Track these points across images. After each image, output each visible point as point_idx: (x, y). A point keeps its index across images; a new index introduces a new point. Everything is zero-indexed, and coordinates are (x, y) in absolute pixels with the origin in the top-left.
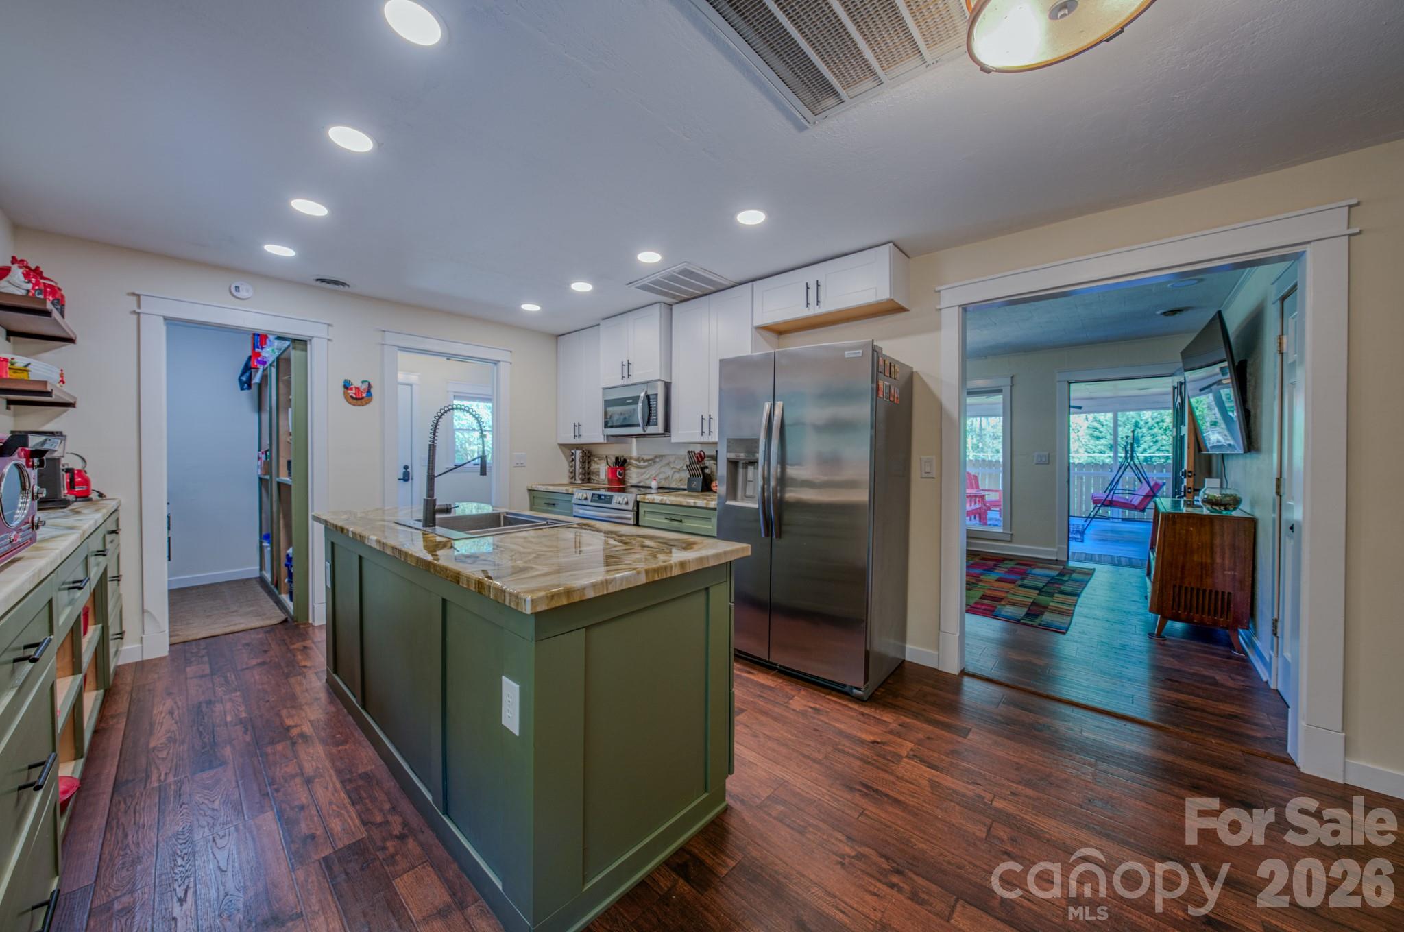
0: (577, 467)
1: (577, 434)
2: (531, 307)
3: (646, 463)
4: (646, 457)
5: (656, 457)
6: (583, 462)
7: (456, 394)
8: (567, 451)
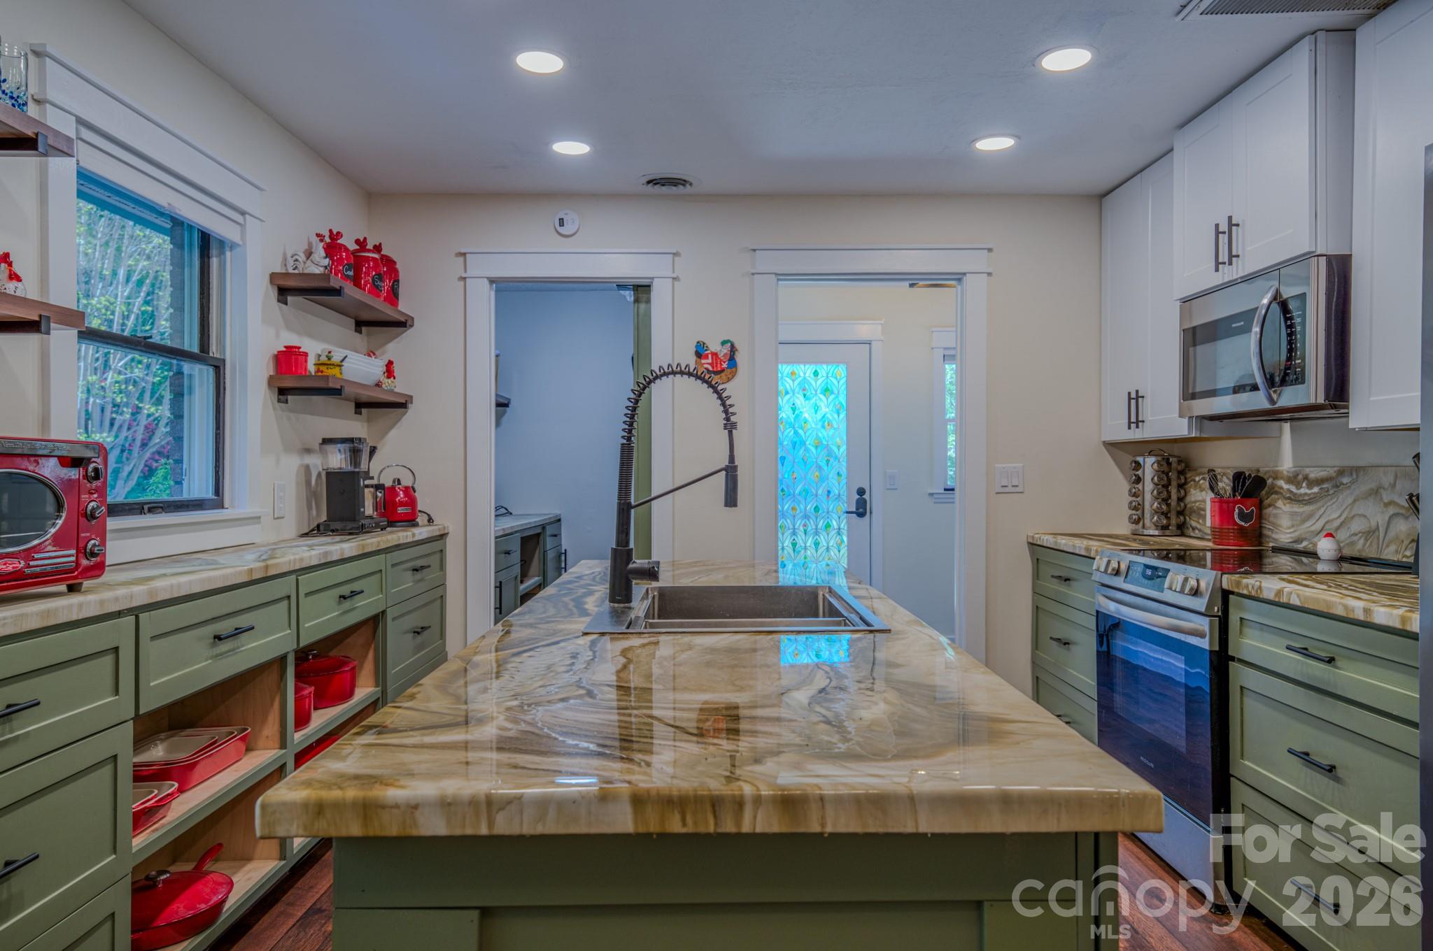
0: (1148, 497)
1: (1133, 419)
2: (994, 144)
3: (1316, 490)
4: (1314, 474)
5: (1341, 472)
6: (1163, 486)
7: (947, 353)
8: (1128, 459)
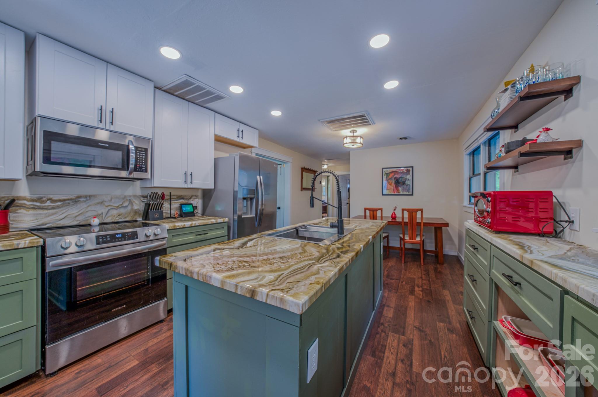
5: (79, 197)
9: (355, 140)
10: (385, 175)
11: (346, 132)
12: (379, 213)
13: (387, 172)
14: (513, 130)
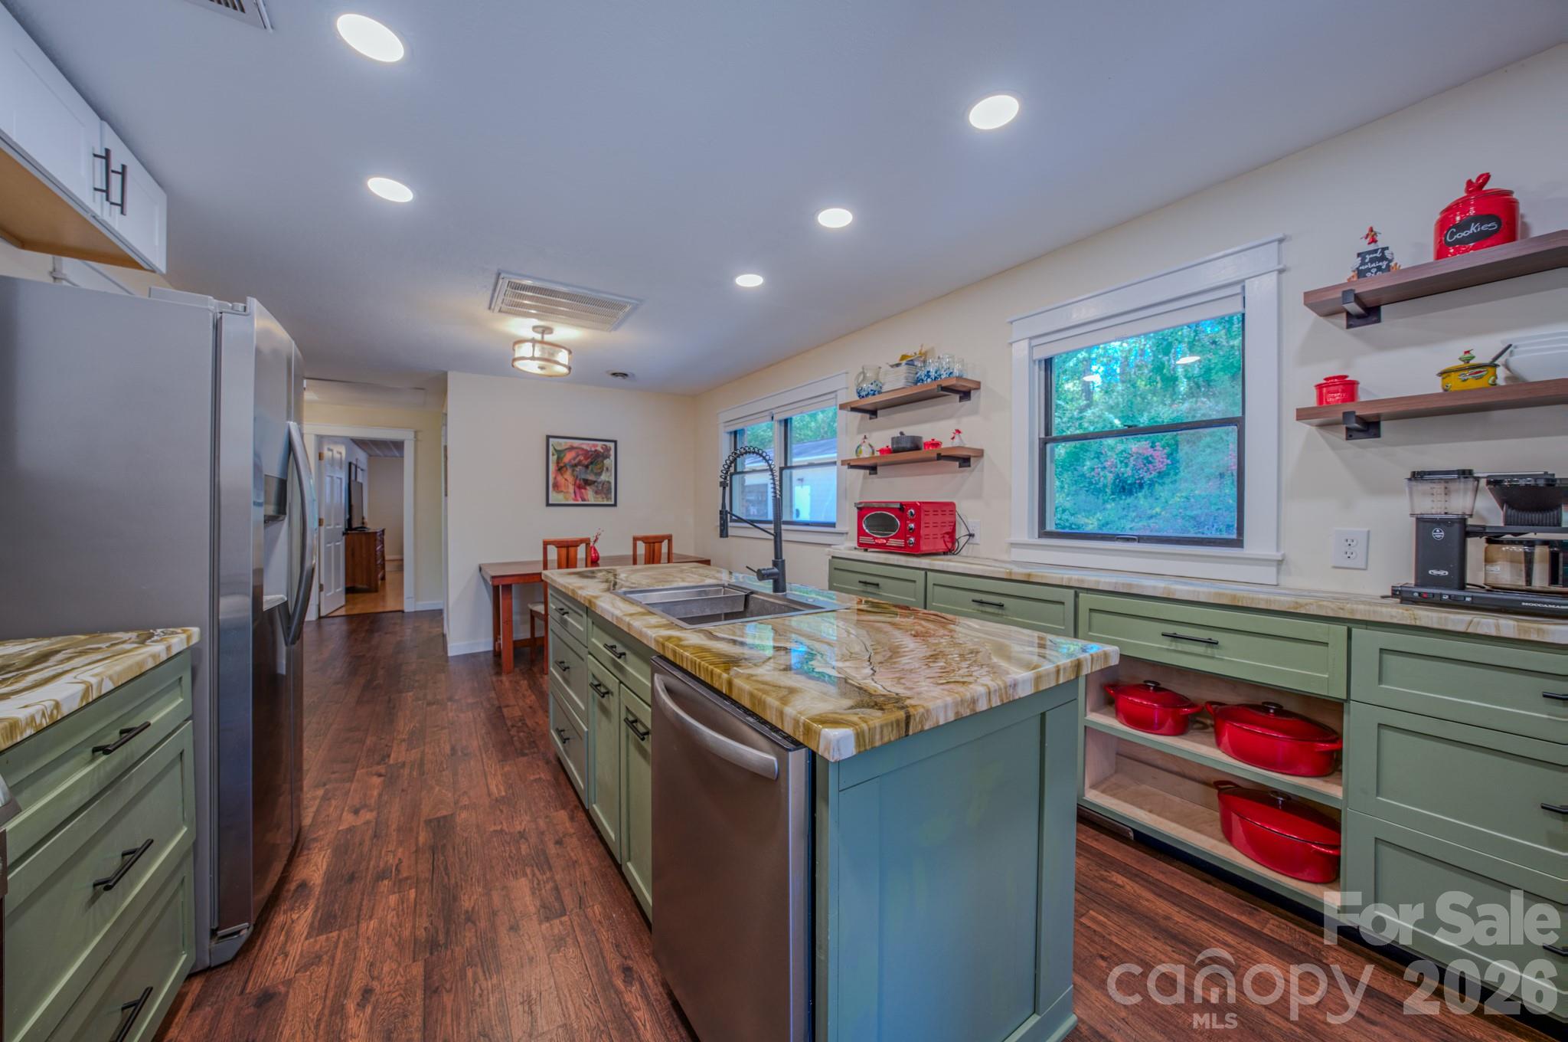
9: (552, 354)
10: (553, 455)
11: (522, 326)
12: (581, 552)
13: (559, 448)
14: (868, 416)
